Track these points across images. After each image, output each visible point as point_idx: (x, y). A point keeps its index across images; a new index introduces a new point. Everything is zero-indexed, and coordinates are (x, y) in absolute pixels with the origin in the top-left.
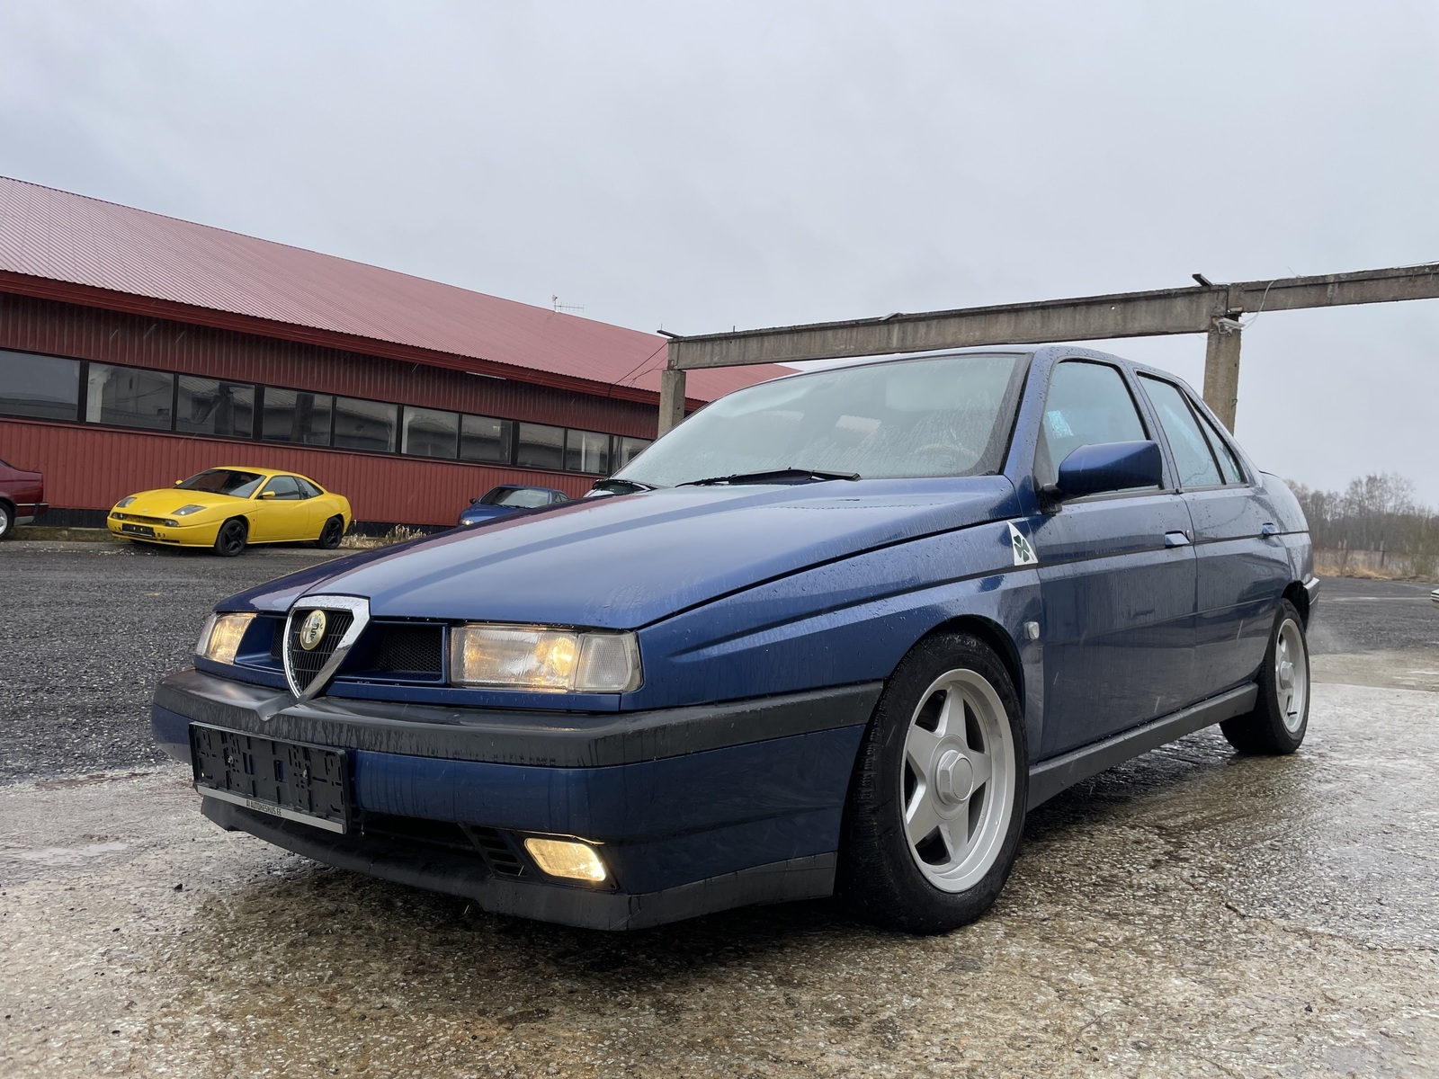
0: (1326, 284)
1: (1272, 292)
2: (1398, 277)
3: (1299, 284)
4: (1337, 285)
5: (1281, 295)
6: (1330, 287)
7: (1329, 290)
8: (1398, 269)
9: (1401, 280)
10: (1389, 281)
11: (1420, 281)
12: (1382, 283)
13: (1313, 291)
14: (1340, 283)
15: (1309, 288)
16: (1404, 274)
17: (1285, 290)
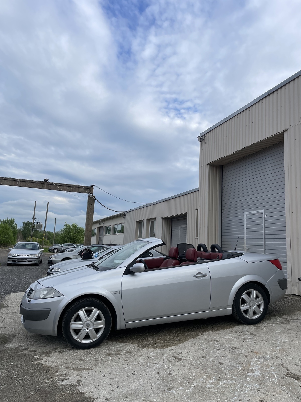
0: (17, 181)
1: (3, 180)
2: (33, 183)
3: (10, 179)
4: (19, 182)
5: (5, 181)
6: (18, 182)
7: (18, 183)
8: (34, 181)
9: (34, 183)
10: (32, 183)
11: (38, 184)
12: (30, 183)
13: (14, 182)
14: (20, 181)
15: (13, 181)
16: (35, 182)
17: (7, 180)
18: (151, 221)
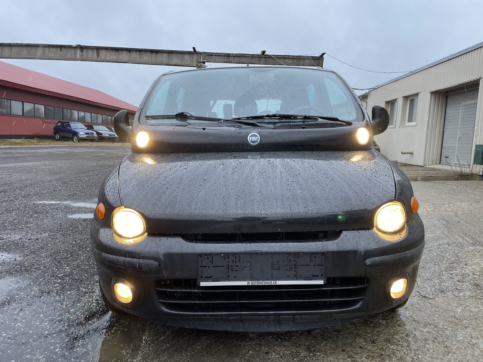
0: (230, 56)
1: (215, 56)
3: (222, 55)
4: (233, 57)
5: (217, 58)
8: (249, 54)
9: (249, 58)
10: (246, 58)
15: (225, 57)
18: (411, 99)
